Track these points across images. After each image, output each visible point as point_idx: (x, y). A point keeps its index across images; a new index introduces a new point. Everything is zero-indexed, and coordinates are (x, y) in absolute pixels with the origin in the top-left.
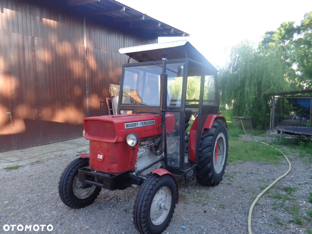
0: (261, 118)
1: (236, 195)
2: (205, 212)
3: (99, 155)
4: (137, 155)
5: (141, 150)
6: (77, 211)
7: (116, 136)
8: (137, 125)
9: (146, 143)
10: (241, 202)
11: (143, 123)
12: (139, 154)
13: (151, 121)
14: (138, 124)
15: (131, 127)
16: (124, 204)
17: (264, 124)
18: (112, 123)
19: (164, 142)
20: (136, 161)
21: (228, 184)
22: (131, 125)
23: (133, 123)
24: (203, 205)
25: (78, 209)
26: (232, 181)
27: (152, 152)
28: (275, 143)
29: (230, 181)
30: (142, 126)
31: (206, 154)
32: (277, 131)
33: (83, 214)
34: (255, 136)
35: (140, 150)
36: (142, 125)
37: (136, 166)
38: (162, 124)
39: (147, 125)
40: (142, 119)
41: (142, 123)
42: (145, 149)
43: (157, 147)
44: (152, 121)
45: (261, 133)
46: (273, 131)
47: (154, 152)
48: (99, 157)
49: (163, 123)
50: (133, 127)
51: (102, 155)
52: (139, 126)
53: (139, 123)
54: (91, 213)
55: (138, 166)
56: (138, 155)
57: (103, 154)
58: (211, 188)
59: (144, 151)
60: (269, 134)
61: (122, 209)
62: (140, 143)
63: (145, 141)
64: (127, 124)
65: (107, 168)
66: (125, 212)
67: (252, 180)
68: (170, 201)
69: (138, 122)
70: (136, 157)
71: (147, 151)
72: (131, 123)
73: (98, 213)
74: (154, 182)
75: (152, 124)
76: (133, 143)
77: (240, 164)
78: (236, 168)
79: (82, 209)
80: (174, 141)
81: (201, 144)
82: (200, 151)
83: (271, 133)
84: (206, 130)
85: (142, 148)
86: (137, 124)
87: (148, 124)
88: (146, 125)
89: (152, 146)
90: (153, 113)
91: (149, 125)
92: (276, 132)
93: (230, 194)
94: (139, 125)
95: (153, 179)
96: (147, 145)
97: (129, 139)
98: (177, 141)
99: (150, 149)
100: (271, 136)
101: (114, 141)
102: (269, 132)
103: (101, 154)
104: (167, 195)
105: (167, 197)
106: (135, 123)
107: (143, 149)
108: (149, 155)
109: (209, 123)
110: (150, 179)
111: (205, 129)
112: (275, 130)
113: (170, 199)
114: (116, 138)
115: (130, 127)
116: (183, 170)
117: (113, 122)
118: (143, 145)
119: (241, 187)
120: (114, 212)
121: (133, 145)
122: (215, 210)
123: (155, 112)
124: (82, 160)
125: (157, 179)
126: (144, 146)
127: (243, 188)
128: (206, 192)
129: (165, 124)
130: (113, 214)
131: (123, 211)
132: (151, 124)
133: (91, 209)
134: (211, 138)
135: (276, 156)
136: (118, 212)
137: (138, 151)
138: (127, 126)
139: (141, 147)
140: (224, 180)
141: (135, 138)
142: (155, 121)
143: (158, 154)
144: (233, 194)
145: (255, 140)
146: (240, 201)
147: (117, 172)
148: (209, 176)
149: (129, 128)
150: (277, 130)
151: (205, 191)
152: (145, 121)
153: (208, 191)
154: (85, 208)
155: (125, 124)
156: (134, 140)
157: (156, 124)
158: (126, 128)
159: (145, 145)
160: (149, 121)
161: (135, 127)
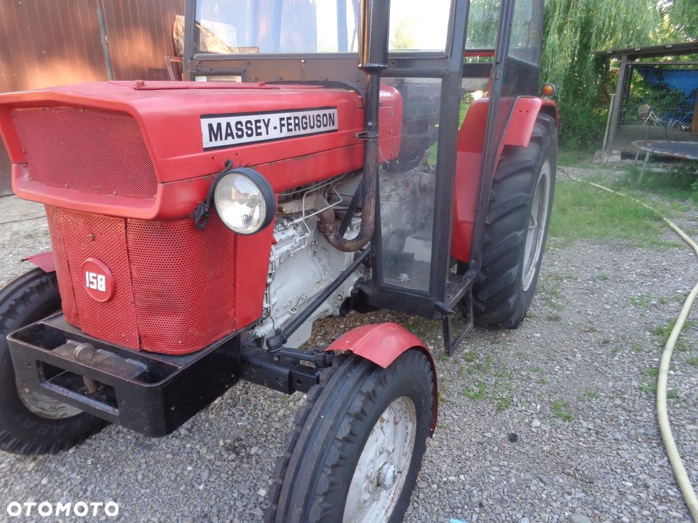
0: (580, 119)
1: (587, 358)
2: (513, 438)
3: (90, 276)
4: (268, 262)
5: (283, 237)
6: (52, 461)
7: (160, 186)
8: (263, 130)
9: (305, 204)
10: (613, 387)
11: (291, 121)
12: (276, 254)
13: (321, 112)
14: (267, 126)
15: (237, 141)
16: (231, 419)
17: (586, 134)
18: (130, 115)
19: (373, 201)
20: (267, 285)
21: (550, 319)
22: (235, 131)
23: (244, 119)
24: (499, 409)
25: (55, 452)
26: (560, 308)
27: (327, 238)
28: (626, 184)
29: (553, 306)
30: (285, 133)
31: (507, 237)
32: (620, 152)
33: (74, 475)
34: (568, 165)
35: (278, 236)
36: (285, 129)
37: (268, 301)
38: (365, 125)
39: (309, 131)
40: (286, 103)
41: (284, 122)
42: (300, 228)
43: (343, 220)
44: (327, 112)
45: (579, 158)
46: (610, 154)
47: (332, 237)
48: (91, 283)
49: (370, 124)
50: (245, 139)
51: (103, 277)
52: (274, 134)
53: (274, 119)
54: (107, 466)
55: (273, 301)
56: (272, 259)
57: (106, 270)
58: (503, 335)
59: (298, 239)
60: (599, 160)
61: (221, 443)
62: (280, 210)
63: (297, 197)
64: (214, 122)
65: (135, 334)
66: (233, 456)
67: (616, 303)
68: (409, 437)
69: (266, 117)
70: (267, 269)
71: (307, 235)
72: (233, 120)
73: (133, 469)
74: (357, 404)
75: (328, 128)
76: (248, 220)
77: (559, 247)
78: (555, 261)
79: (71, 451)
80: (392, 190)
81: (493, 201)
82: (488, 227)
83: (606, 159)
84: (510, 150)
85: (286, 228)
86: (261, 124)
87: (312, 127)
88: (302, 132)
89: (325, 215)
90: (327, 84)
91: (316, 130)
92: (617, 155)
93: (570, 357)
94: (274, 128)
95: (350, 383)
96: (308, 213)
97: (228, 197)
98: (400, 191)
99: (318, 227)
100: (604, 167)
101: (150, 212)
102: (600, 156)
103: (100, 272)
104: (397, 420)
105: (400, 427)
106: (253, 118)
107: (291, 232)
108: (314, 248)
109: (522, 124)
110: (336, 385)
111: (506, 146)
112: (615, 152)
113: (409, 430)
114: (158, 196)
115: (230, 141)
116: (440, 304)
117: (133, 109)
118: (292, 214)
119: (593, 330)
120: (195, 456)
121: (251, 229)
122: (543, 427)
123: (332, 78)
124: (44, 279)
125: (369, 385)
126: (296, 221)
127: (601, 332)
128: (492, 351)
129: (376, 128)
130: (190, 468)
131: (228, 450)
132: (323, 129)
133: (106, 450)
134: (525, 178)
135: (648, 222)
136: (208, 457)
137: (274, 243)
138: (215, 133)
139: (285, 222)
140: (533, 306)
141: (254, 191)
142: (338, 111)
143: (347, 245)
144: (579, 355)
145: (571, 176)
146: (611, 384)
147: (182, 351)
148: (509, 304)
149: (224, 143)
150: (619, 150)
151: (489, 347)
152: (300, 114)
153: (498, 348)
154: (83, 446)
155: (205, 123)
156: (252, 203)
157: (340, 128)
158: (207, 143)
159: (298, 214)
160: (315, 113)
161: (255, 138)
